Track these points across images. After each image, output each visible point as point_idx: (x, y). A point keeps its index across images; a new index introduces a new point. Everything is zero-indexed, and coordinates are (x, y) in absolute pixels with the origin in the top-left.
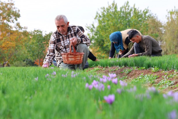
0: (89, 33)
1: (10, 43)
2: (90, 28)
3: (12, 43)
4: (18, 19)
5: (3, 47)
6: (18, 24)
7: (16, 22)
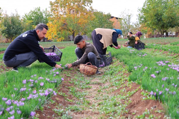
0: (140, 13)
1: (84, 20)
2: (141, 10)
3: (85, 20)
4: (91, 4)
5: (80, 23)
6: (91, 7)
7: (90, 6)
